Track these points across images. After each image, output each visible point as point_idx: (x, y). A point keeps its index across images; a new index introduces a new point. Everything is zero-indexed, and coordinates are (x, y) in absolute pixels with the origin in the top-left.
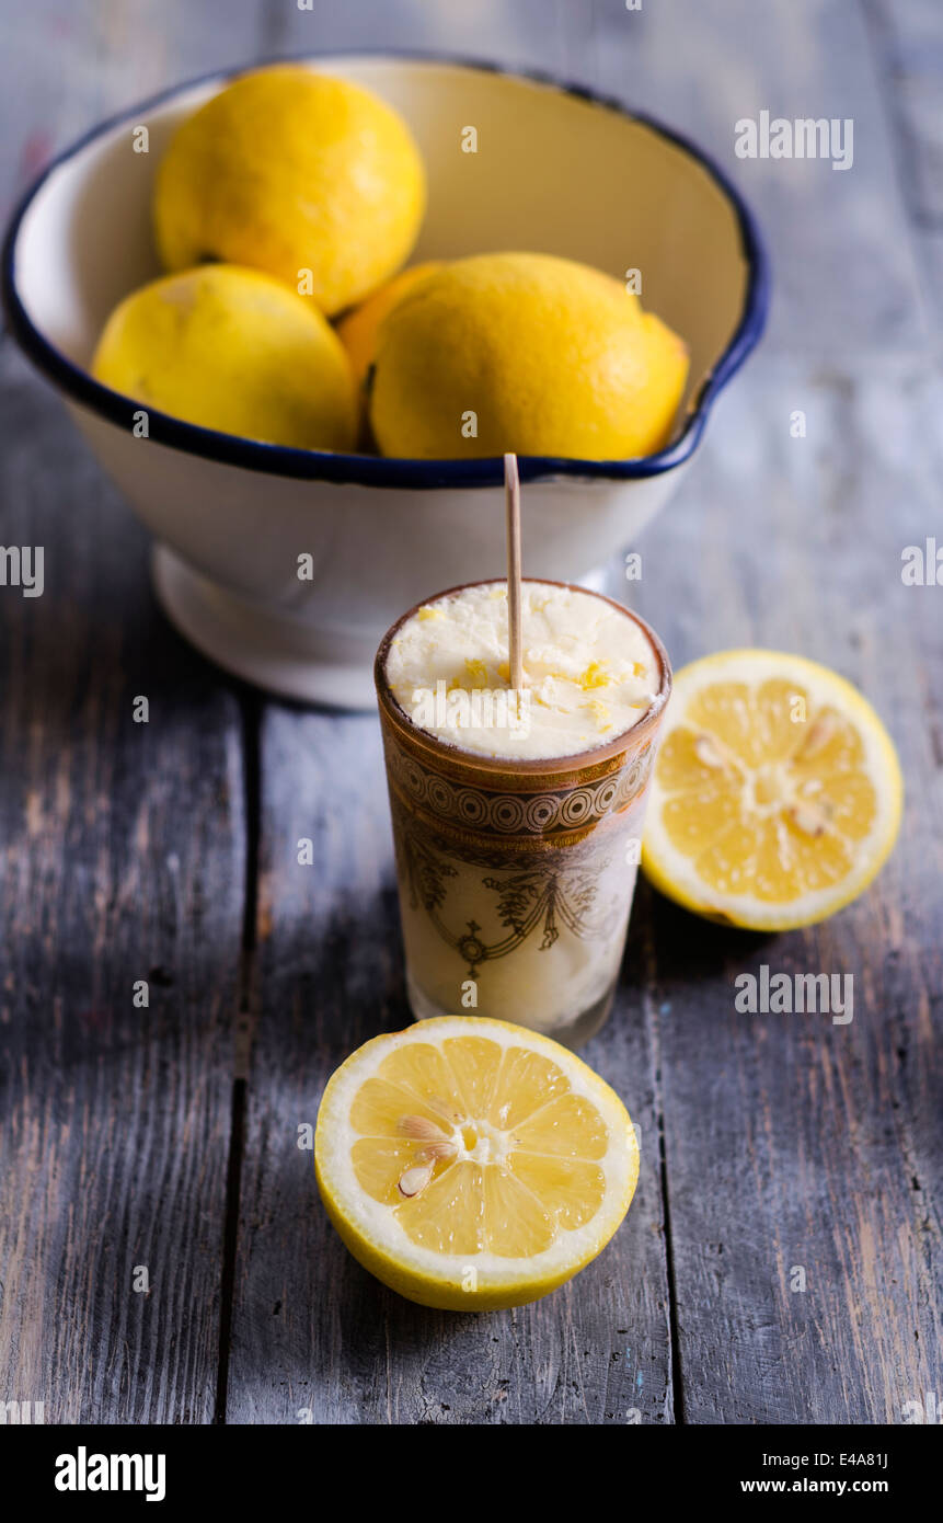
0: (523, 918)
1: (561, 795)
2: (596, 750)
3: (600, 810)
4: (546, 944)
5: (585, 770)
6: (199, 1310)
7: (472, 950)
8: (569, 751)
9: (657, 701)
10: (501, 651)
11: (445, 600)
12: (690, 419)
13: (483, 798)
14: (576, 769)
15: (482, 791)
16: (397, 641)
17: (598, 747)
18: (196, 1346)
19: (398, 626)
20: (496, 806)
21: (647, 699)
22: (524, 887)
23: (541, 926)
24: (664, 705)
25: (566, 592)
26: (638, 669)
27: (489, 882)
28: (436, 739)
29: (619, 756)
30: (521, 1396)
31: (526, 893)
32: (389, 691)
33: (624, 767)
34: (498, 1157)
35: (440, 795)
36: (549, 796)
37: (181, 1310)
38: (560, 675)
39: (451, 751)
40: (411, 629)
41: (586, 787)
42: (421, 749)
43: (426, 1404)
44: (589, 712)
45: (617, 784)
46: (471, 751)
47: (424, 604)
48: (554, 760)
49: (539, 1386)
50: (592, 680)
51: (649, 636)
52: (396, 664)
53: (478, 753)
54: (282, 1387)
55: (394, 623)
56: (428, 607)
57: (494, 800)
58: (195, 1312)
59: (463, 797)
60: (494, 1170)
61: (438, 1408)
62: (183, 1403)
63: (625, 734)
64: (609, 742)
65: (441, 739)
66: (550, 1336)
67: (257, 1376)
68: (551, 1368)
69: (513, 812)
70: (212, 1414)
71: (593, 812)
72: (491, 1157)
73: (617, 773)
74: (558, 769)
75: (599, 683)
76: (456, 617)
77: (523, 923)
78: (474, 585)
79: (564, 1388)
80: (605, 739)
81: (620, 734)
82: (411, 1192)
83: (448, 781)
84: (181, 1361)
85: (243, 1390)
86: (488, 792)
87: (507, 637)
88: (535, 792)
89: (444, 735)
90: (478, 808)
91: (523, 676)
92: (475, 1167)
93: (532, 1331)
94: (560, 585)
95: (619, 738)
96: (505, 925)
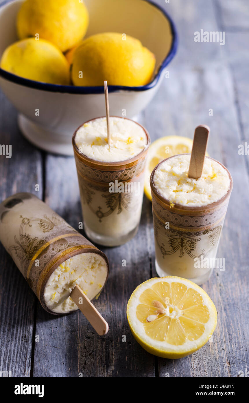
0: (113, 205)
1: (121, 171)
2: (130, 159)
3: (132, 176)
4: (119, 212)
5: (127, 165)
6: (29, 310)
7: (100, 214)
8: (123, 160)
9: (146, 147)
10: (105, 135)
11: (91, 122)
12: (156, 75)
13: (101, 172)
14: (125, 164)
15: (100, 171)
16: (78, 133)
17: (131, 159)
18: (28, 318)
19: (78, 129)
20: (104, 175)
21: (143, 146)
22: (112, 197)
23: (118, 207)
24: (148, 148)
25: (122, 120)
26: (142, 139)
27: (103, 196)
28: (88, 157)
29: (136, 161)
30: (113, 330)
31: (113, 198)
32: (76, 145)
33: (137, 164)
34: (177, 317)
35: (89, 172)
36: (118, 172)
37: (24, 309)
38: (121, 140)
39: (92, 160)
40: (82, 130)
41: (128, 169)
42: (84, 160)
43: (88, 333)
44: (128, 150)
45: (136, 169)
46: (97, 160)
47: (85, 123)
48: (119, 162)
49: (118, 328)
50: (129, 141)
51: (144, 130)
52: (78, 139)
53: (99, 161)
54: (50, 329)
55: (77, 128)
56: (86, 124)
57: (104, 173)
58: (28, 309)
59: (95, 172)
60: (174, 320)
61: (91, 333)
62: (24, 333)
63: (137, 155)
64: (133, 157)
65: (89, 157)
66: (121, 315)
67: (44, 326)
68: (121, 323)
69: (109, 176)
70: (32, 335)
71: (130, 176)
72: (175, 316)
73: (136, 166)
74: (120, 164)
75: (131, 142)
76: (94, 126)
77: (113, 207)
78: (99, 118)
79: (125, 328)
80: (132, 156)
81: (136, 155)
82: (150, 321)
83: (91, 168)
84: (24, 322)
85: (40, 329)
86: (102, 171)
87: (107, 131)
88: (114, 171)
89: (90, 156)
90: (99, 176)
91: (111, 141)
92: (170, 318)
93: (116, 313)
94: (121, 118)
95: (136, 156)
96: (108, 207)
